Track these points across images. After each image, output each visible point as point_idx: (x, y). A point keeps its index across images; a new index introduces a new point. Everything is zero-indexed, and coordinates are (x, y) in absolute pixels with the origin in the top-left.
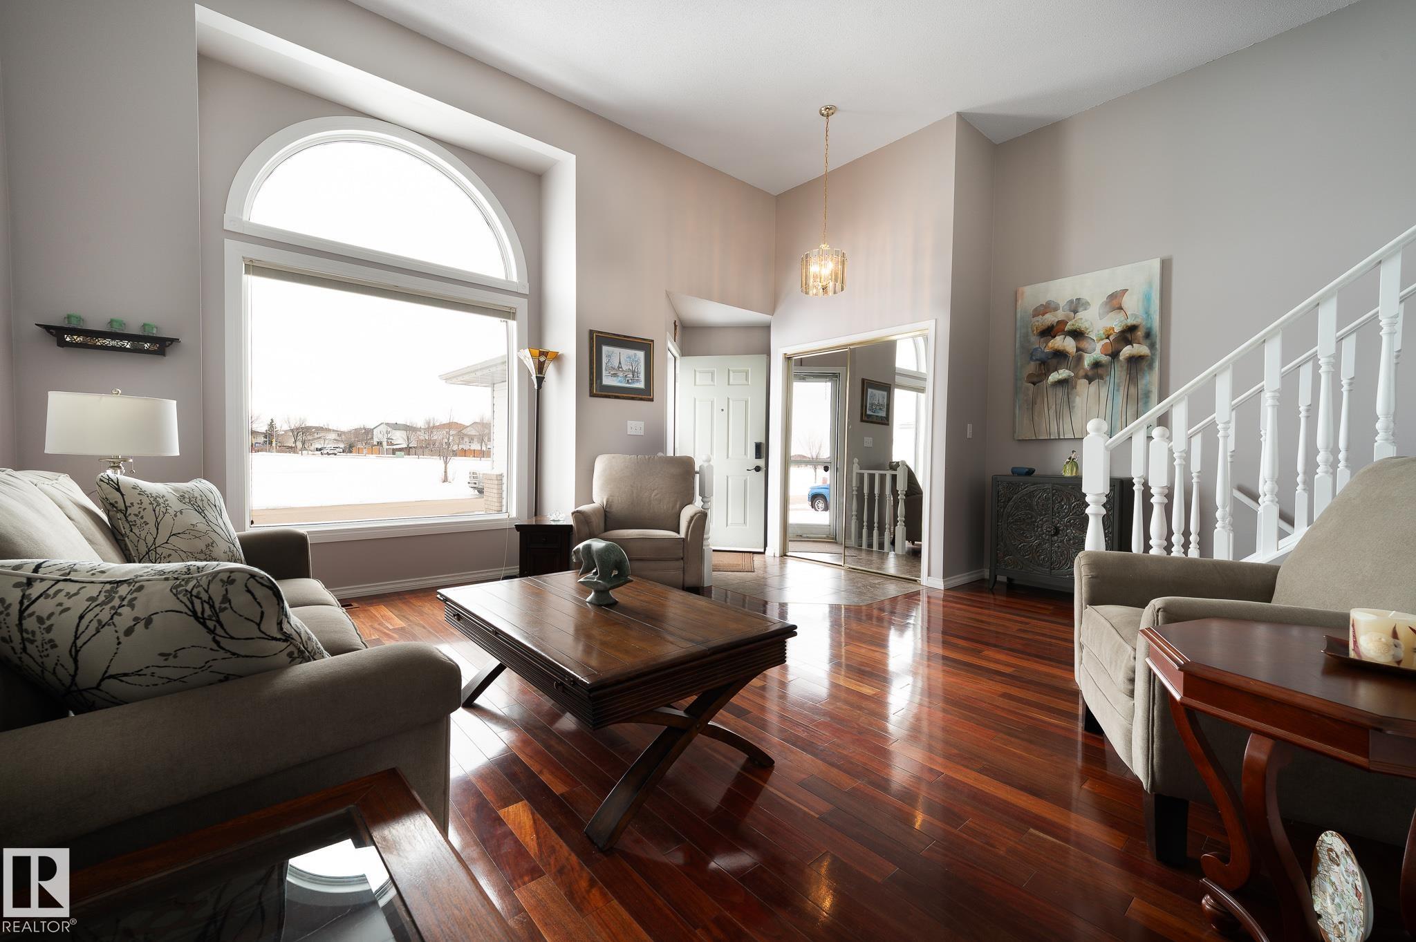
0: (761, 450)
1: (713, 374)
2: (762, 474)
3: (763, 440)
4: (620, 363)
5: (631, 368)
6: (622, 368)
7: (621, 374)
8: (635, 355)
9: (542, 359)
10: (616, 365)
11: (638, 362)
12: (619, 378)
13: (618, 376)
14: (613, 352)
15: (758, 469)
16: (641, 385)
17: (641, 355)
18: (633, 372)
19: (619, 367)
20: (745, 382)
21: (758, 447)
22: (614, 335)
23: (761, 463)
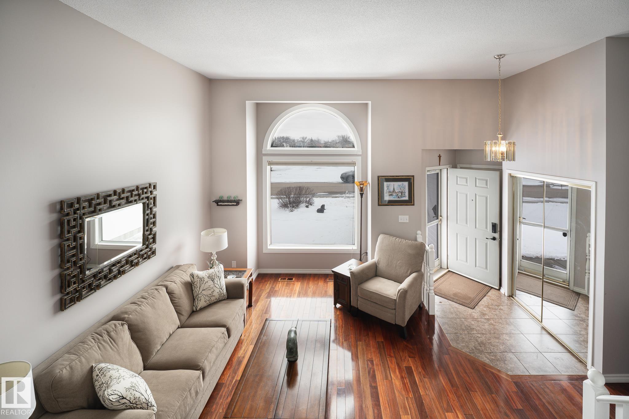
0: (496, 228)
1: (467, 179)
2: (497, 242)
3: (497, 221)
4: (394, 189)
5: (400, 191)
6: (395, 191)
7: (394, 194)
8: (403, 184)
9: (362, 186)
10: (392, 190)
11: (404, 188)
12: (394, 196)
13: (393, 195)
14: (390, 185)
15: (494, 239)
16: (407, 198)
17: (406, 184)
18: (402, 193)
19: (393, 191)
20: (485, 186)
21: (494, 226)
22: (391, 176)
23: (497, 235)
